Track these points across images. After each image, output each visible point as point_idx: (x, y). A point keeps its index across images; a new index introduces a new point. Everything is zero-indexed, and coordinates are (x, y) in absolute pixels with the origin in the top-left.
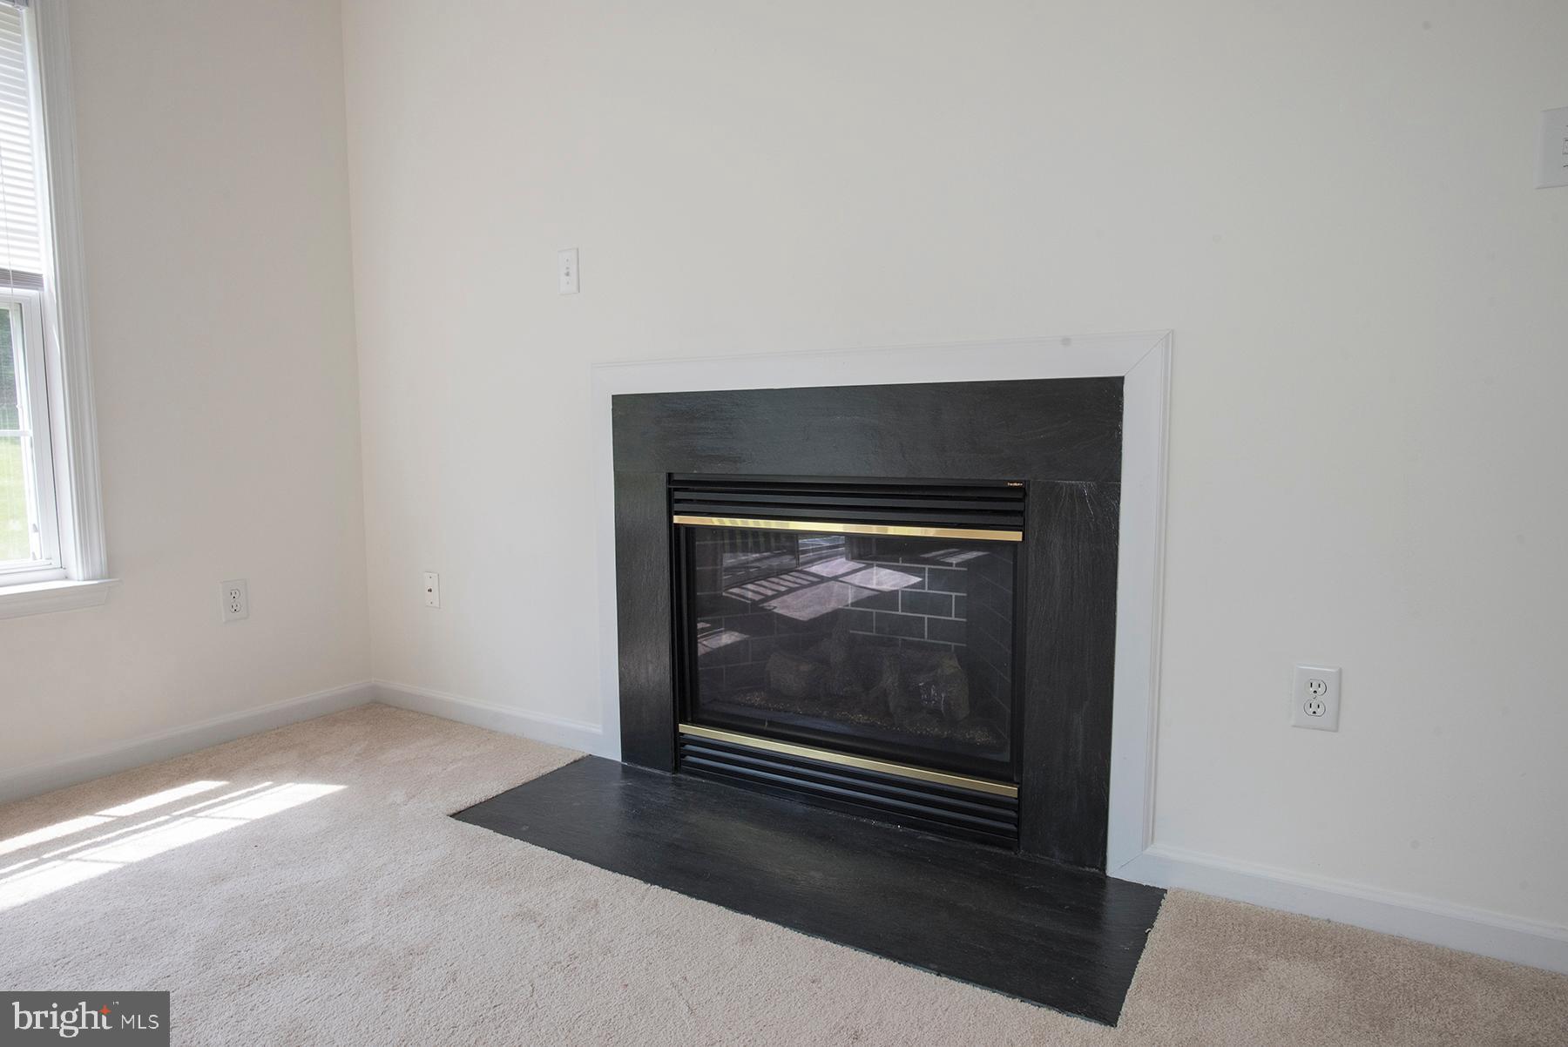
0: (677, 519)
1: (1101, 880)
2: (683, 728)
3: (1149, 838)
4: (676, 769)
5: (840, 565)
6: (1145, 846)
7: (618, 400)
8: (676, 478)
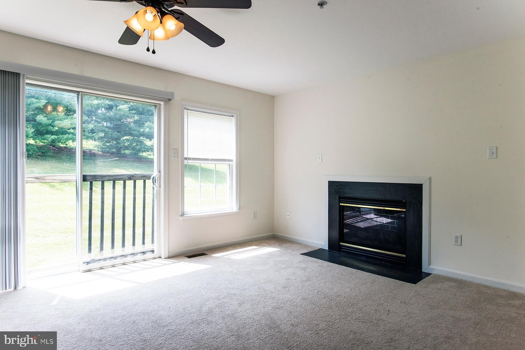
0: (341, 204)
1: (421, 272)
2: (341, 243)
3: (430, 264)
4: (339, 251)
5: (372, 216)
6: (429, 266)
7: (329, 182)
8: (341, 196)
